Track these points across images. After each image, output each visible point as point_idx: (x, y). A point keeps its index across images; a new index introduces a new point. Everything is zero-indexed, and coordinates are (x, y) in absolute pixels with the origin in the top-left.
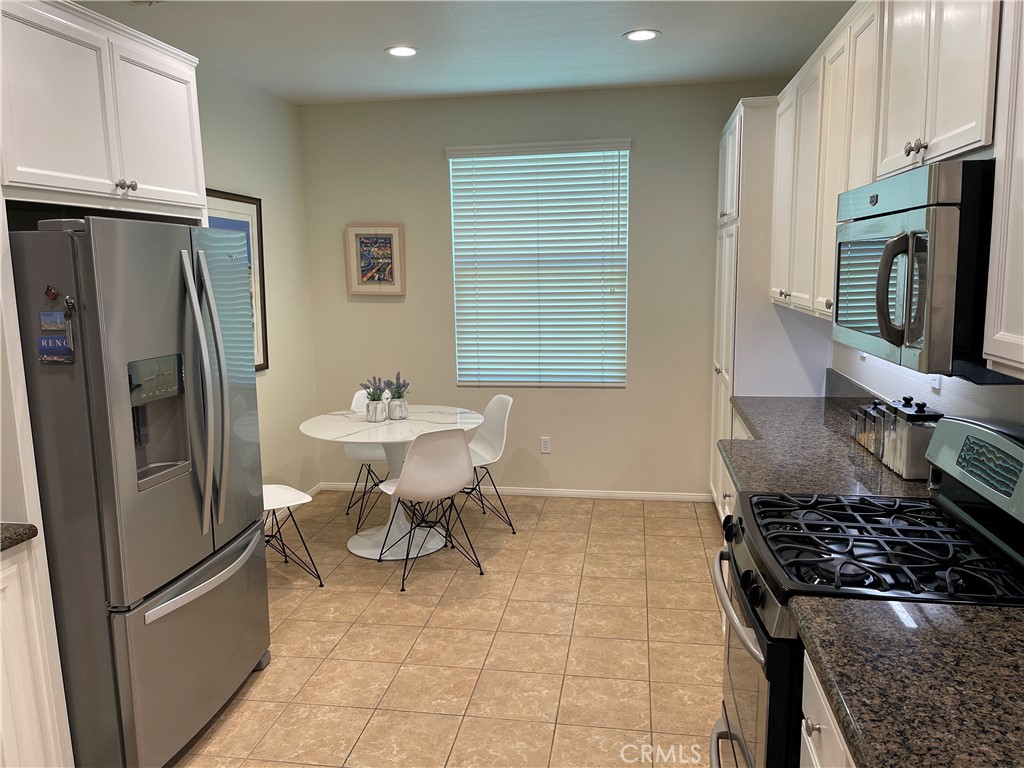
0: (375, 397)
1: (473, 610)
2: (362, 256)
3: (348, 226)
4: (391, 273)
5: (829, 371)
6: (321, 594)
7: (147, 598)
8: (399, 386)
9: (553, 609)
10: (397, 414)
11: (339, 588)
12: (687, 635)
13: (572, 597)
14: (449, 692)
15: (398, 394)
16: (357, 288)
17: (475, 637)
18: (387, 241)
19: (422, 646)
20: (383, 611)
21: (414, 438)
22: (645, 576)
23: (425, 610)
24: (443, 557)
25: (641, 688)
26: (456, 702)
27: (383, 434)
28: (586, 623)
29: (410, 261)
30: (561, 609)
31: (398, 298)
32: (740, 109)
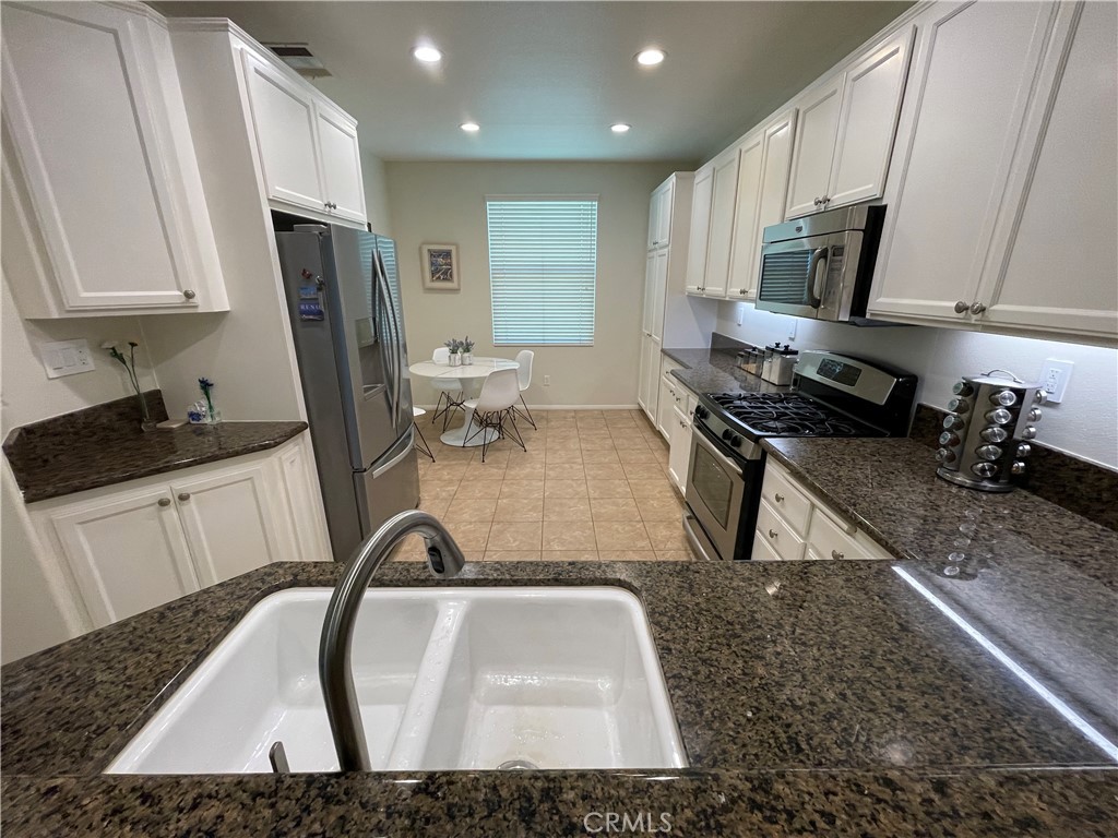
0: (454, 352)
1: (528, 470)
2: (432, 264)
3: (424, 243)
4: (451, 276)
5: (713, 334)
6: (436, 466)
7: (372, 464)
8: (468, 345)
9: (572, 468)
10: (467, 362)
11: (446, 463)
12: (646, 475)
13: (580, 460)
14: (530, 510)
15: (467, 350)
16: (429, 284)
17: (534, 483)
18: (448, 254)
19: (506, 490)
20: (476, 473)
21: (488, 374)
22: (614, 448)
23: (501, 472)
24: (499, 444)
25: (631, 502)
26: (535, 515)
27: (458, 373)
28: (592, 473)
29: (463, 266)
30: (576, 467)
31: (456, 291)
32: (673, 178)
